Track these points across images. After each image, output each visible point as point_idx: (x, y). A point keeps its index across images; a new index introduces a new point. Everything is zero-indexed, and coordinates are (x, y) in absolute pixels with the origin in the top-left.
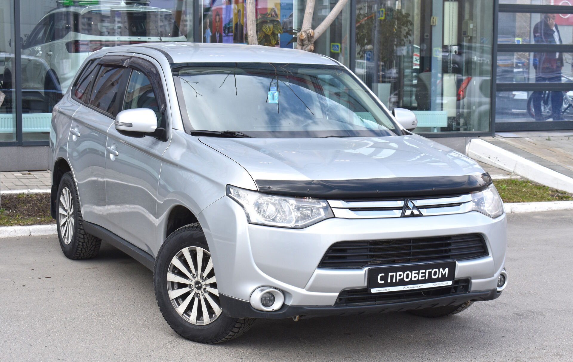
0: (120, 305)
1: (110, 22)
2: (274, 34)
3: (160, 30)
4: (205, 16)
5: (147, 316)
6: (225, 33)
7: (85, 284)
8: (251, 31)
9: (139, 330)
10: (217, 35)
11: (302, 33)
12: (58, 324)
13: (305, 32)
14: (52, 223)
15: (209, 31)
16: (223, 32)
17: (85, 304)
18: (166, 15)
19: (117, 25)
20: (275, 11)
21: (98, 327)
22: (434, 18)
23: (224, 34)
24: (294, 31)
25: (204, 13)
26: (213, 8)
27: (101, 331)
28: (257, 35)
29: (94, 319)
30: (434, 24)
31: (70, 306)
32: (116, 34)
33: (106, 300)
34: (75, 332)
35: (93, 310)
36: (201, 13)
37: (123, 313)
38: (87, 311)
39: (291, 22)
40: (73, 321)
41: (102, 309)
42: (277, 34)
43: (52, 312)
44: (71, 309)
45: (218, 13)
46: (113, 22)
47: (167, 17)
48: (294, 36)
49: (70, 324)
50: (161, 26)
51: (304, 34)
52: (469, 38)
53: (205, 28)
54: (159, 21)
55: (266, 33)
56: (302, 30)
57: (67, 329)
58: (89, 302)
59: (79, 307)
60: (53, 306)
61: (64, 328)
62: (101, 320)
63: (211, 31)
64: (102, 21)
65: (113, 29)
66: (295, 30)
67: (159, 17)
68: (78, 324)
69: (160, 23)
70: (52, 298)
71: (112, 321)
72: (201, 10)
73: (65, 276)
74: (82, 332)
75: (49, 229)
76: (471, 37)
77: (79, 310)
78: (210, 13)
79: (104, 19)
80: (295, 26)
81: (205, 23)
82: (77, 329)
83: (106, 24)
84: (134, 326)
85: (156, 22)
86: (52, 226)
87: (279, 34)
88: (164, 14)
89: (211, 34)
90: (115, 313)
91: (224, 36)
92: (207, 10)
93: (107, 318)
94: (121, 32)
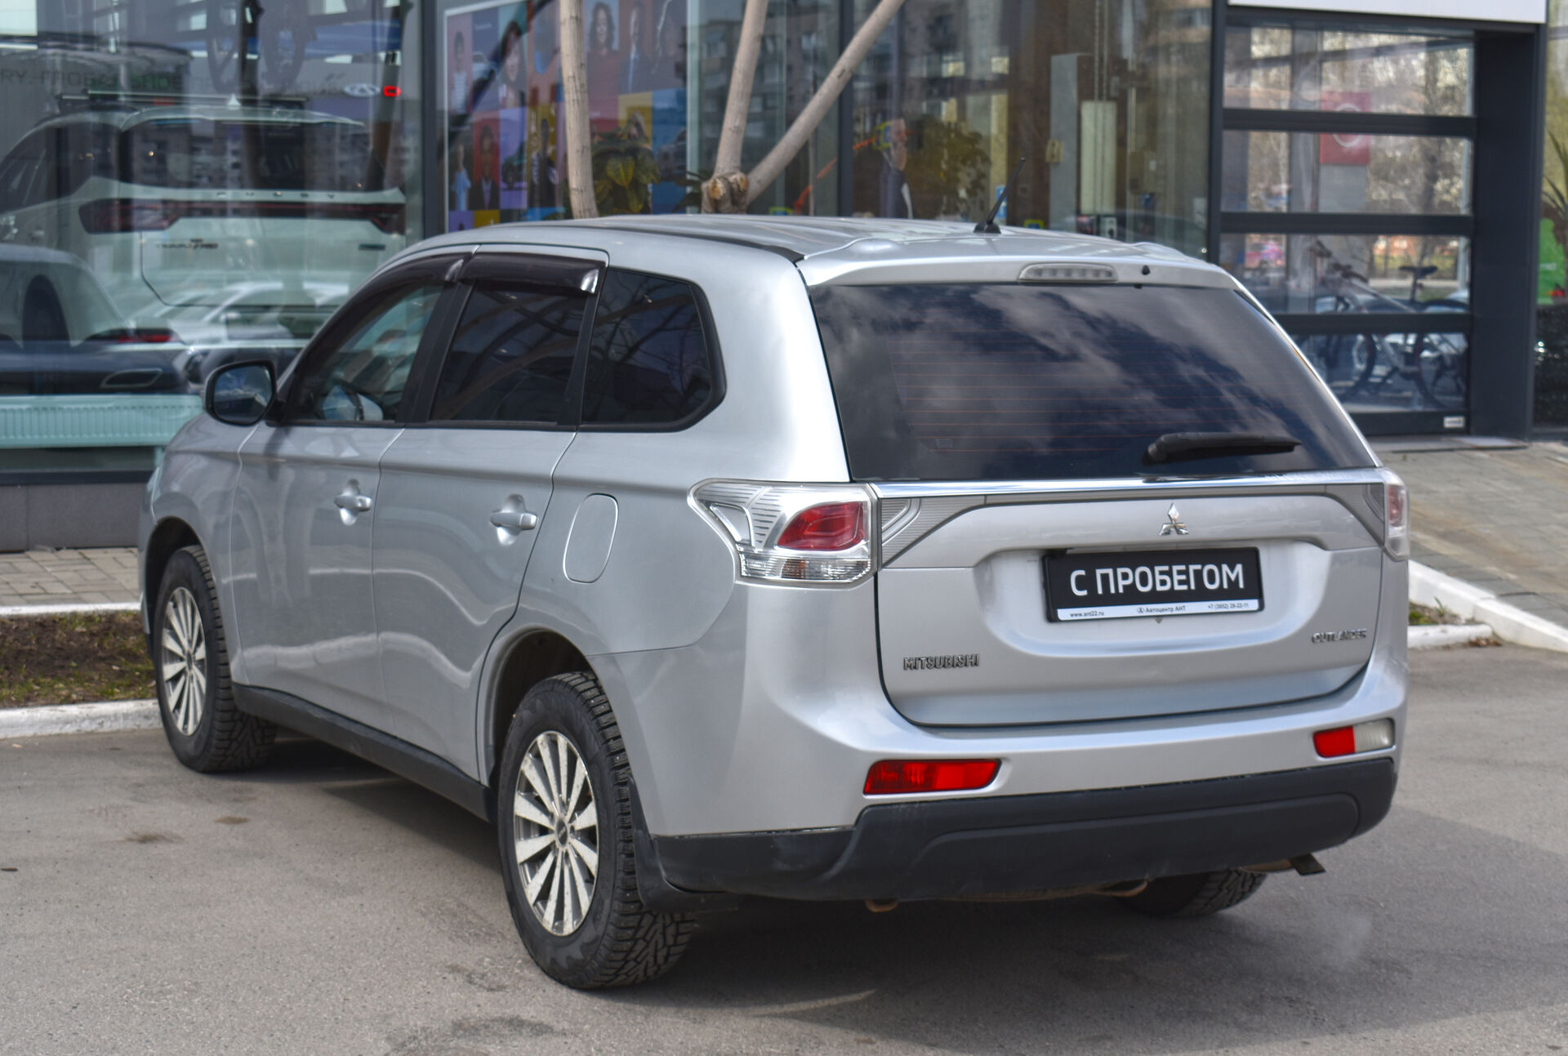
0: (212, 957)
1: (213, 153)
2: (636, 184)
3: (339, 172)
4: (453, 136)
5: (289, 993)
6: (505, 180)
7: (115, 888)
8: (577, 175)
9: (265, 1039)
10: (486, 187)
11: (715, 183)
12: (28, 1022)
13: (724, 178)
14: (30, 704)
15: (463, 177)
16: (501, 178)
17: (110, 953)
18: (356, 136)
19: (231, 159)
20: (638, 125)
21: (146, 1029)
22: (1054, 145)
23: (503, 185)
24: (689, 177)
25: (453, 129)
26: (476, 117)
27: (152, 1045)
28: (595, 187)
29: (135, 1002)
30: (1055, 160)
31: (68, 962)
32: (228, 183)
33: (172, 942)
34: (77, 1048)
35: (134, 976)
36: (442, 130)
37: (221, 983)
38: (117, 978)
39: (681, 154)
40: (74, 1012)
41: (160, 970)
42: (646, 186)
43: (15, 982)
44: (71, 972)
45: (489, 128)
46: (221, 152)
47: (356, 139)
48: (689, 189)
49: (63, 1022)
50: (342, 164)
51: (720, 185)
52: (1147, 196)
53: (453, 168)
54: (337, 151)
55: (618, 181)
56: (716, 174)
57: (55, 1037)
58: (123, 947)
59: (92, 966)
60: (17, 961)
61: (45, 1035)
62: (154, 1006)
63: (470, 177)
64: (193, 150)
65: (221, 170)
66: (691, 174)
67: (337, 140)
68: (87, 1020)
69: (339, 157)
70: (17, 937)
71: (186, 1010)
72: (442, 124)
73: (58, 866)
74: (98, 1046)
75: (23, 720)
76: (1152, 195)
77: (94, 973)
78: (466, 128)
79: (197, 145)
80: (692, 164)
81: (453, 157)
82: (83, 1039)
83: (203, 158)
84: (251, 1025)
85: (330, 152)
86: (30, 714)
87: (650, 186)
88: (351, 132)
89: (468, 184)
90: (196, 984)
91: (504, 190)
92: (458, 120)
93: (173, 1000)
94: (240, 179)
